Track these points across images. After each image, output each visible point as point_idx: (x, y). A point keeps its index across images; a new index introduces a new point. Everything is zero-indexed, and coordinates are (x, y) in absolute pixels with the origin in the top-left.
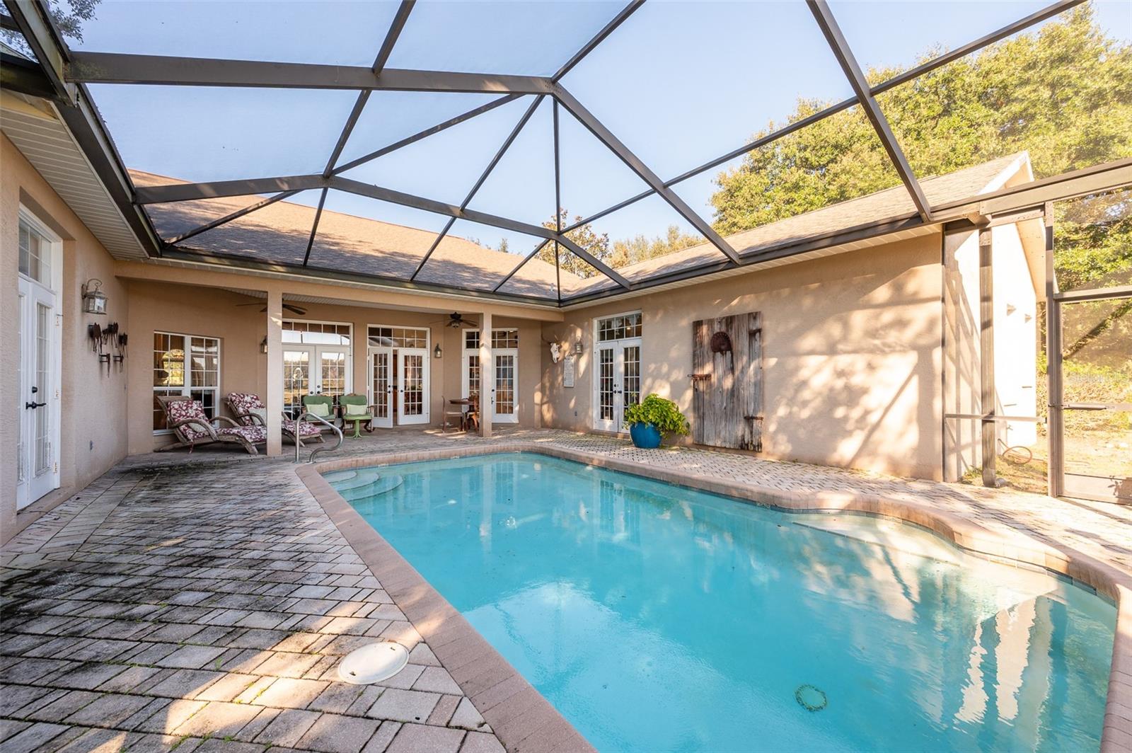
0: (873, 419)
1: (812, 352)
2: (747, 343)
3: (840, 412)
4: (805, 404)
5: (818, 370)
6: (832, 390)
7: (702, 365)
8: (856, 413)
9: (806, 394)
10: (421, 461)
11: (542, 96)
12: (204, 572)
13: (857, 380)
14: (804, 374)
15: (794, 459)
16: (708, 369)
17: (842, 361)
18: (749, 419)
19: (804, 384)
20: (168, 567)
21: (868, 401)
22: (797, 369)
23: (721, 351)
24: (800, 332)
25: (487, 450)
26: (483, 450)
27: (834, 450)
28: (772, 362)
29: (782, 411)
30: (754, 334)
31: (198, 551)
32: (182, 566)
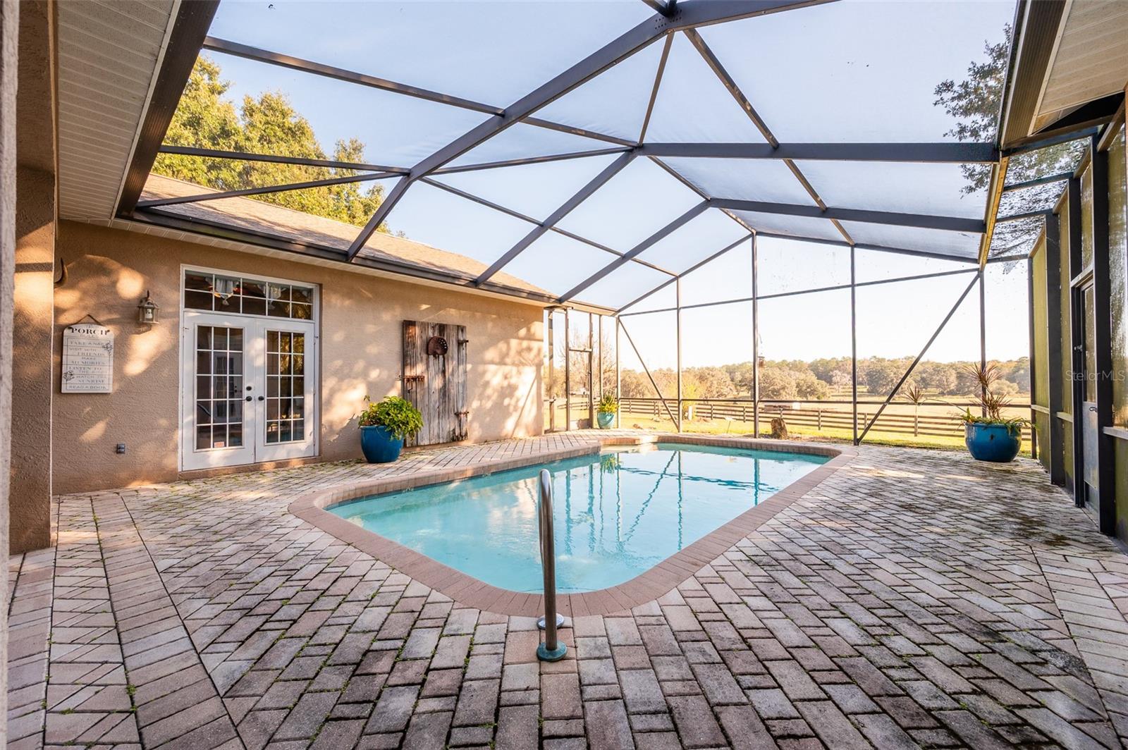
0: (521, 404)
1: (492, 362)
2: (456, 350)
3: (507, 401)
4: (489, 397)
5: (495, 374)
6: (502, 388)
7: (413, 365)
8: (513, 402)
9: (489, 391)
12: (910, 501)
13: (513, 381)
14: (488, 377)
15: (485, 439)
16: (419, 370)
17: (506, 369)
18: (457, 415)
19: (487, 384)
20: (934, 512)
21: (518, 394)
22: (484, 373)
23: (435, 354)
24: (486, 347)
27: (504, 428)
28: (469, 367)
29: (475, 404)
30: (460, 344)
31: (912, 514)
32: (923, 509)
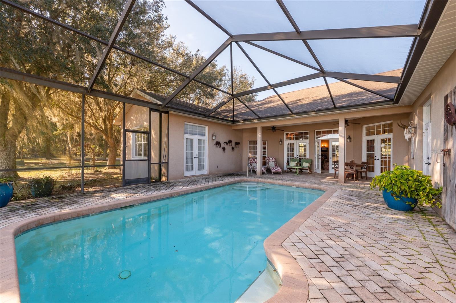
10: (283, 185)
11: (231, 44)
25: (309, 187)
26: (307, 186)
